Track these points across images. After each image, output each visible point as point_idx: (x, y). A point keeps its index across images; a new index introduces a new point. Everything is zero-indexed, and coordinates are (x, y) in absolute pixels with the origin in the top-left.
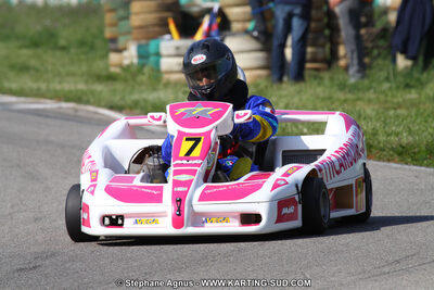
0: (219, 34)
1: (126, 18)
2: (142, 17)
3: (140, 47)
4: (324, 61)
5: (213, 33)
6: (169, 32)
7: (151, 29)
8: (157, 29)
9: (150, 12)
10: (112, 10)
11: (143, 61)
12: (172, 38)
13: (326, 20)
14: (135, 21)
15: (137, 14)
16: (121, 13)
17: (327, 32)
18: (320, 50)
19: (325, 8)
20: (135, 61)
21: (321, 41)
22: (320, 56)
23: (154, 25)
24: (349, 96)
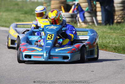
0: (77, 11)
1: (50, 6)
2: (54, 5)
5: (75, 11)
6: (62, 10)
9: (57, 4)
10: (46, 3)
12: (62, 12)
14: (52, 6)
15: (53, 4)
16: (48, 4)
24: (112, 31)
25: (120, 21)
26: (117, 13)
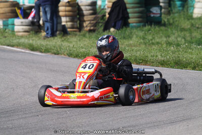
2: (4, 9)
3: (4, 22)
4: (77, 28)
7: (8, 14)
8: (10, 14)
9: (7, 7)
11: (5, 27)
13: (77, 12)
17: (78, 16)
18: (75, 23)
19: (77, 6)
20: (2, 27)
21: (76, 20)
22: (75, 26)
23: (8, 13)
25: (92, 28)
26: (85, 18)
